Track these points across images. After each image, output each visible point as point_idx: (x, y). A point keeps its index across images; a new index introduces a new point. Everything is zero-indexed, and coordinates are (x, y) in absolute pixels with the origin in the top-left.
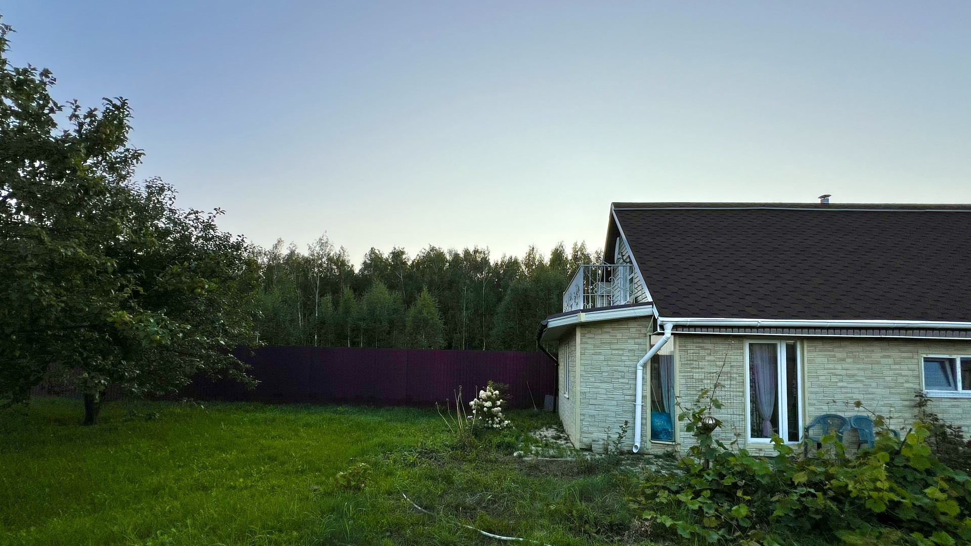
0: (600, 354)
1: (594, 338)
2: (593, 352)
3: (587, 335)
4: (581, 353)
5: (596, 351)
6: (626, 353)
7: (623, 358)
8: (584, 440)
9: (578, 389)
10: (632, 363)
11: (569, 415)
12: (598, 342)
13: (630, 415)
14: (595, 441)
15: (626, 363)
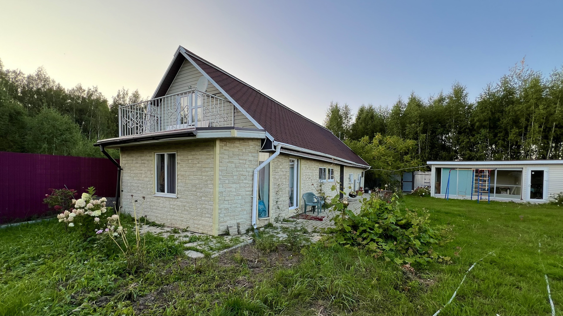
0: (232, 162)
1: (228, 150)
2: (228, 161)
3: (224, 148)
4: (219, 161)
5: (230, 160)
6: (248, 163)
7: (246, 166)
8: (221, 228)
9: (217, 189)
10: (250, 169)
11: (180, 211)
12: (231, 154)
13: (249, 205)
14: (231, 227)
15: (247, 169)
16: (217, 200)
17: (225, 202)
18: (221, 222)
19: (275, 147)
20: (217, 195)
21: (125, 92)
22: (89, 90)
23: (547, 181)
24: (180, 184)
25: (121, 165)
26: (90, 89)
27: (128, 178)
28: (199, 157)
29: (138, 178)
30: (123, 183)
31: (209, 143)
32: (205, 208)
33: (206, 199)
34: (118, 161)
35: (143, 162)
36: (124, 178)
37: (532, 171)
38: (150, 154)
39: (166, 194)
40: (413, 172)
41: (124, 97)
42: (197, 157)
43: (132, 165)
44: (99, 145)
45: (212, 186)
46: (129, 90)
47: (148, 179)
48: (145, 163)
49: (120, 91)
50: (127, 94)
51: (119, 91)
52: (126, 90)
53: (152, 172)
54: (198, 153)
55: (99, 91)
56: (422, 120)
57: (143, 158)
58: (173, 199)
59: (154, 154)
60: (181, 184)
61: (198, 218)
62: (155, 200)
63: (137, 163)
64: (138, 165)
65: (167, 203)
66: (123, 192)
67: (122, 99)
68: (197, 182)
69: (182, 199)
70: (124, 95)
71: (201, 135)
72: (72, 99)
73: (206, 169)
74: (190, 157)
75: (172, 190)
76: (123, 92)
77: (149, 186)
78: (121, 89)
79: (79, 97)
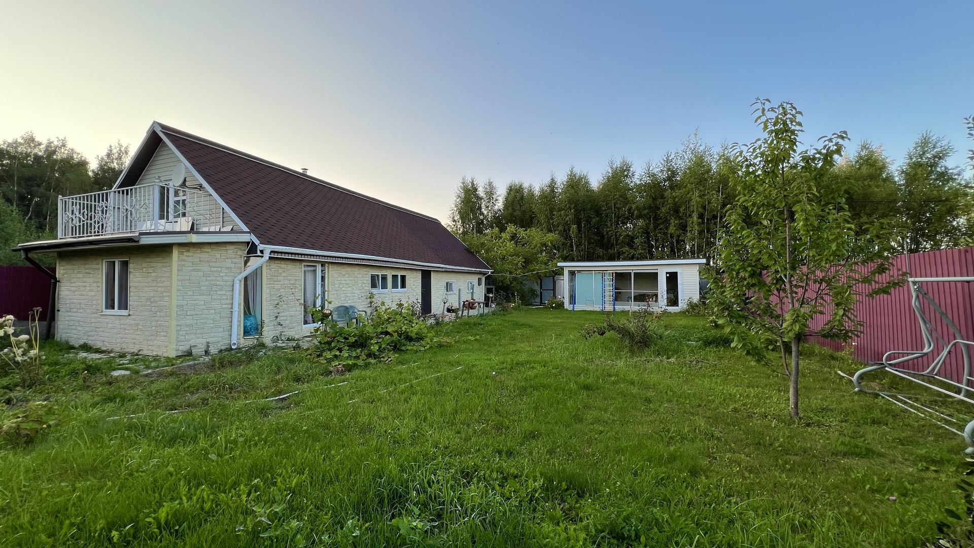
0: (199, 270)
1: (193, 256)
2: (191, 268)
3: (185, 254)
5: (195, 268)
6: (224, 270)
7: (221, 274)
8: (181, 348)
9: (174, 303)
10: (229, 278)
11: (133, 331)
12: (197, 260)
13: (226, 320)
14: (194, 346)
15: (224, 278)
16: (174, 315)
17: (187, 317)
18: (180, 341)
19: (262, 252)
20: (174, 310)
21: (123, 149)
22: (49, 143)
23: (682, 284)
24: (132, 298)
25: (57, 276)
26: (52, 142)
27: (67, 293)
28: (154, 264)
29: (80, 293)
30: (61, 300)
31: (163, 250)
32: (160, 325)
33: (162, 314)
34: (54, 270)
35: (87, 271)
36: (61, 293)
37: (667, 273)
38: (97, 261)
39: (116, 311)
40: (553, 277)
41: (119, 158)
42: (152, 264)
43: (72, 276)
44: (19, 250)
45: (167, 298)
46: (130, 146)
47: (93, 294)
48: (90, 273)
49: (113, 148)
50: (126, 153)
51: (111, 147)
52: (125, 146)
53: (99, 284)
54: (153, 260)
55: (70, 145)
56: (572, 206)
57: (88, 266)
58: (124, 317)
59: (102, 263)
60: (134, 298)
61: (153, 338)
62: (102, 319)
63: (79, 272)
64: (81, 276)
65: (117, 322)
66: (60, 313)
67: (115, 162)
68: (152, 294)
69: (134, 317)
70: (120, 154)
71: (145, 241)
72: (12, 157)
73: (163, 279)
74: (145, 265)
75: (124, 305)
76: (118, 149)
77: (94, 302)
78: (114, 144)
79: (28, 155)
